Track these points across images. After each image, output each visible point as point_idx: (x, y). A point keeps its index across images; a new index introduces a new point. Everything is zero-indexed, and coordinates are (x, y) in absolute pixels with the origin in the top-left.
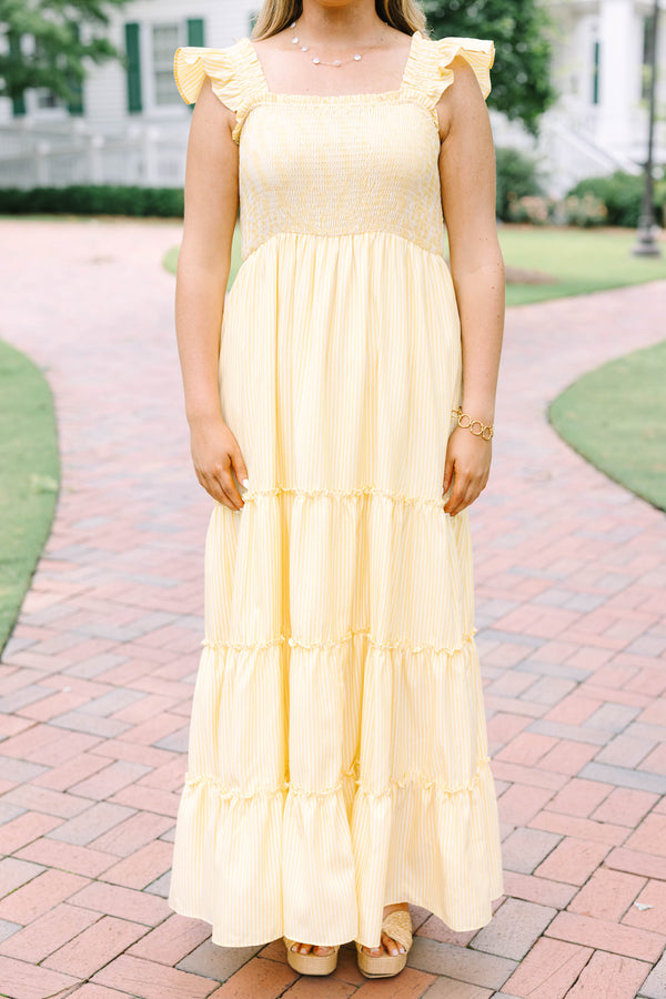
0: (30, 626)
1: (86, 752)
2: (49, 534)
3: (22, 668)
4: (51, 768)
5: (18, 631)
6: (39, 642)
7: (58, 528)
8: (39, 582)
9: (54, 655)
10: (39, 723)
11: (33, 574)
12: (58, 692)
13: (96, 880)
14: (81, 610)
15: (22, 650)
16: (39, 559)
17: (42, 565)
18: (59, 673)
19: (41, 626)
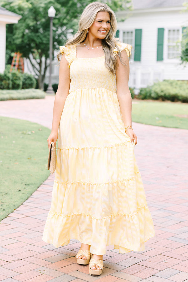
0: (33, 198)
1: (38, 223)
2: (46, 179)
3: (27, 206)
4: (27, 225)
5: (30, 199)
6: (34, 201)
7: (49, 178)
8: (39, 189)
9: (37, 204)
10: (27, 216)
11: (38, 187)
12: (35, 211)
13: (30, 244)
14: (48, 196)
15: (29, 202)
16: (41, 184)
17: (42, 185)
18: (37, 208)
19: (36, 198)
